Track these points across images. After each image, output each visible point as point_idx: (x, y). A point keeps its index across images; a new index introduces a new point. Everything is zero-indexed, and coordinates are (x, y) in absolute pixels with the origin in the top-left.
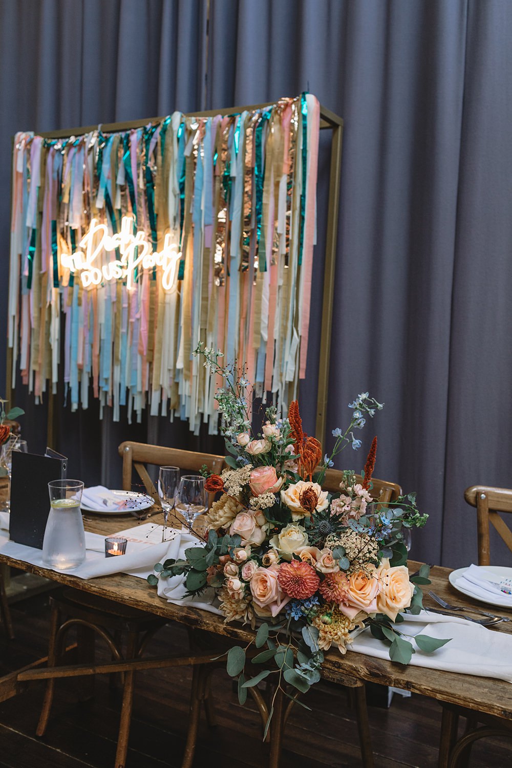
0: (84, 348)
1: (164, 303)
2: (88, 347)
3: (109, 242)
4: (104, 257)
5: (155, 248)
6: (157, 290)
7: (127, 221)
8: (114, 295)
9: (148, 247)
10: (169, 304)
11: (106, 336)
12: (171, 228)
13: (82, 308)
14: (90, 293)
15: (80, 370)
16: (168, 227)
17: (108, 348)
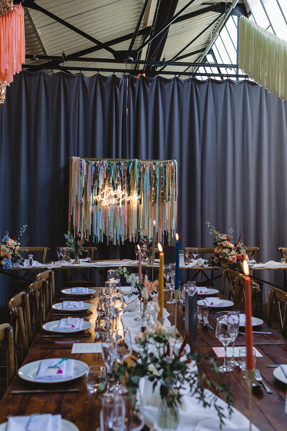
0: (102, 224)
1: (132, 210)
2: (103, 224)
3: (113, 193)
4: (110, 197)
5: (129, 195)
6: (130, 206)
7: (120, 187)
8: (114, 208)
9: (127, 195)
10: (134, 210)
11: (111, 220)
12: (135, 190)
13: (101, 212)
14: (104, 207)
15: (101, 231)
16: (134, 189)
17: (112, 223)
